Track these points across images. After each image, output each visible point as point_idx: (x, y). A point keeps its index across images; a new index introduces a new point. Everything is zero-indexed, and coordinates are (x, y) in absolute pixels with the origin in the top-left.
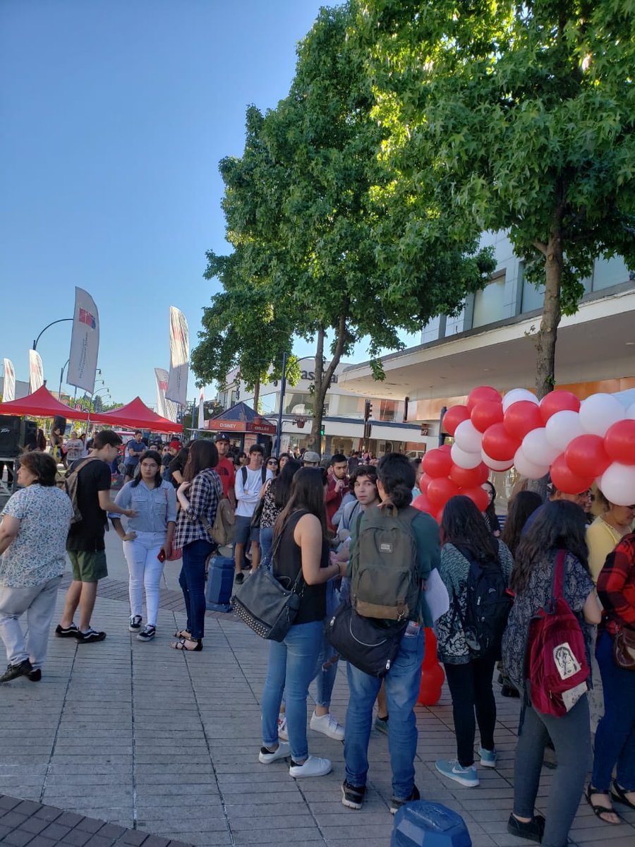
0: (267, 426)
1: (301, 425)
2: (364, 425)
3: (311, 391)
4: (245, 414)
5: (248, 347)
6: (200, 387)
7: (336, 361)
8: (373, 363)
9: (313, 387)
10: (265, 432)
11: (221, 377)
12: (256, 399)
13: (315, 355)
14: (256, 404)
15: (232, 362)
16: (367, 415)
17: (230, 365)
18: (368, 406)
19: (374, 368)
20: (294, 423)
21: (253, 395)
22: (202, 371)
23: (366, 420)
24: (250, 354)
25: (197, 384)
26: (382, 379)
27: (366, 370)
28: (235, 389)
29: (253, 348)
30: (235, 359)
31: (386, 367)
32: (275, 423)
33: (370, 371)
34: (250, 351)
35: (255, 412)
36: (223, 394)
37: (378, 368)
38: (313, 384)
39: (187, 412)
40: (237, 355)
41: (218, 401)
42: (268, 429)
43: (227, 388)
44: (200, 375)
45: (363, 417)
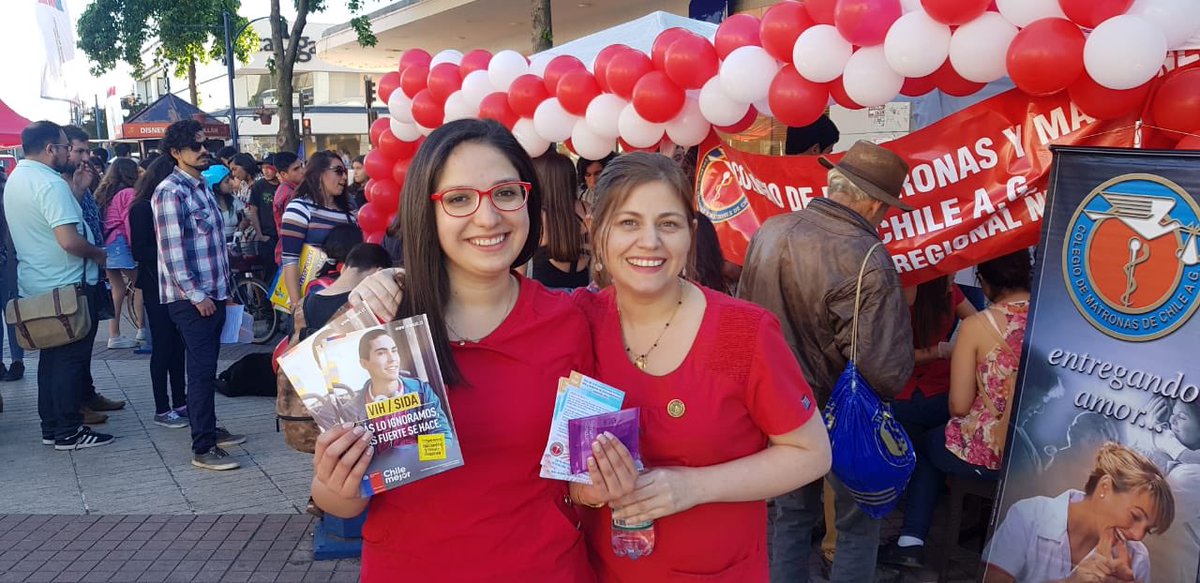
0: (215, 126)
1: (267, 120)
3: (271, 68)
4: (177, 111)
5: (167, 8)
6: (98, 74)
7: (301, 23)
8: (356, 23)
9: (272, 61)
10: (213, 135)
11: (133, 57)
12: (193, 87)
13: (269, 15)
14: (194, 94)
15: (145, 33)
16: (370, 99)
17: (141, 37)
19: (358, 29)
20: (255, 119)
21: (187, 82)
22: (98, 50)
24: (172, 18)
25: (93, 70)
26: (373, 44)
27: (347, 34)
28: (161, 74)
29: (176, 9)
30: (148, 27)
31: (375, 28)
32: (226, 121)
33: (354, 35)
34: (170, 13)
35: (194, 107)
36: (143, 84)
37: (364, 28)
38: (272, 58)
39: (87, 118)
40: (150, 21)
41: (136, 96)
42: (216, 130)
43: (147, 74)
44: (95, 56)
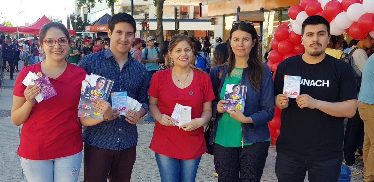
2: (174, 23)
18: (176, 10)
23: (176, 19)
45: (173, 18)
